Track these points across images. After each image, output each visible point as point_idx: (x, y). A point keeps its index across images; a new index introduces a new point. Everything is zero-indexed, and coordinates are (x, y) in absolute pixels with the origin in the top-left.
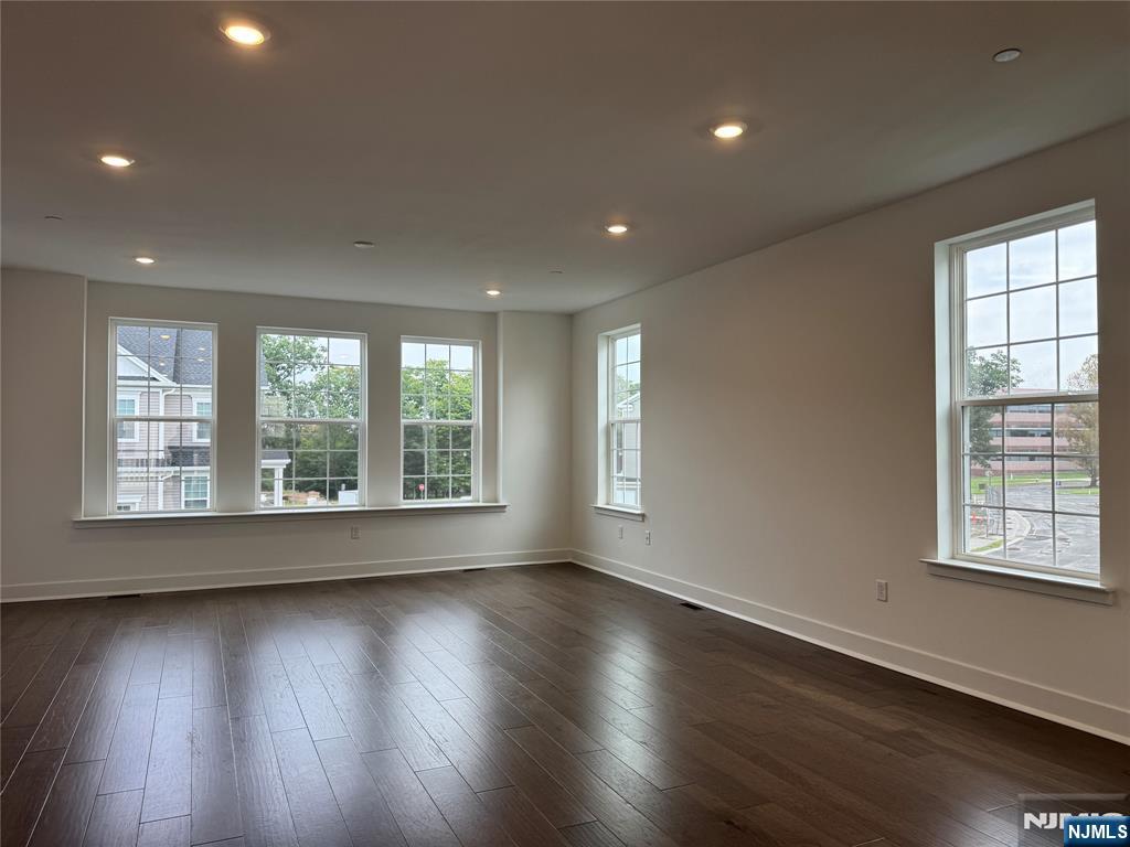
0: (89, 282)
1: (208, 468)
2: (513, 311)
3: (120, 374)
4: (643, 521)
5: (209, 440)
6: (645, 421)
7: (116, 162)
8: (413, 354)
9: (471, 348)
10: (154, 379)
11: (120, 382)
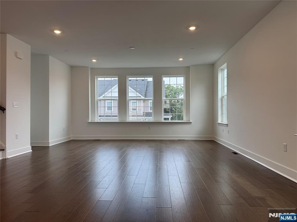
0: (91, 68)
1: (152, 117)
2: (192, 65)
3: (129, 96)
4: (227, 126)
5: (152, 111)
6: (228, 95)
7: (57, 32)
8: (166, 80)
9: (183, 78)
10: (140, 97)
11: (130, 98)
